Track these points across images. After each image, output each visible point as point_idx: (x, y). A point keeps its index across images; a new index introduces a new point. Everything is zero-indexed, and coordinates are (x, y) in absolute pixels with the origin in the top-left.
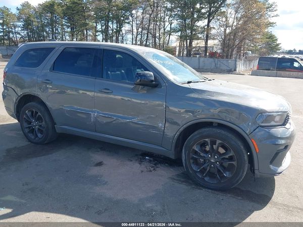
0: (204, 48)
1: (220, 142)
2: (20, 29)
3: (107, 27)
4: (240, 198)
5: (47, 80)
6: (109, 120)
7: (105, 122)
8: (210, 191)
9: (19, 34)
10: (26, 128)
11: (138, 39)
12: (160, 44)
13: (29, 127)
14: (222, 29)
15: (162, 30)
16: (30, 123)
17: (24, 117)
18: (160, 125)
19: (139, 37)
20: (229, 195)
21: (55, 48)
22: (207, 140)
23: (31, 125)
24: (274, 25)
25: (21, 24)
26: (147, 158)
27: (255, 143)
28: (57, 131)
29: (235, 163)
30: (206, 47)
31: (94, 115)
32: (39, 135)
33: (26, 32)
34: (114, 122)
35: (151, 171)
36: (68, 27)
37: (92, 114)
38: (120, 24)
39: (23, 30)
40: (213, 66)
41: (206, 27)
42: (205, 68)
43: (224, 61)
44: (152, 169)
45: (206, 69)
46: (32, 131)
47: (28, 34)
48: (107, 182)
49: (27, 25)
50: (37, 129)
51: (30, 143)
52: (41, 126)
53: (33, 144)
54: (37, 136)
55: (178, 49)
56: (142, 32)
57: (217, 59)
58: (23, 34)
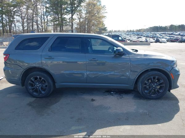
5: (49, 57)
6: (96, 75)
7: (93, 77)
10: (31, 89)
13: (33, 89)
17: (29, 82)
18: (127, 73)
21: (49, 37)
23: (35, 87)
24: (105, 18)
27: (172, 75)
29: (164, 85)
32: (43, 92)
34: (99, 76)
37: (85, 73)
41: (71, 18)
50: (40, 89)
53: (38, 99)
54: (41, 93)
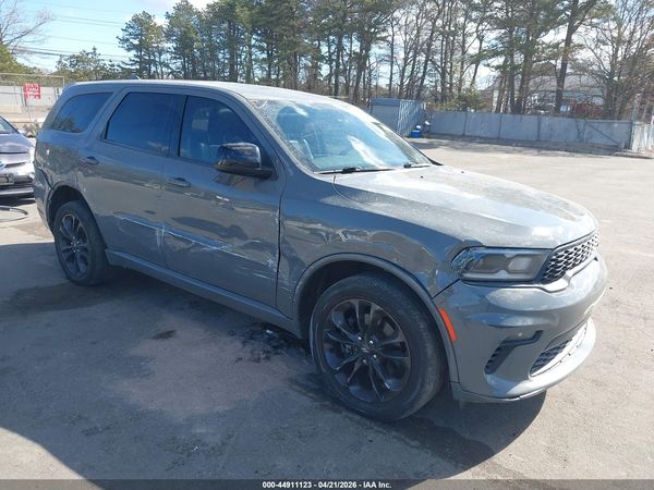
0: (555, 94)
1: (378, 307)
2: (169, 56)
3: (340, 48)
4: (414, 443)
5: (90, 158)
6: (182, 245)
7: (178, 249)
8: (357, 417)
9: (167, 66)
10: (64, 251)
11: (406, 74)
12: (451, 85)
13: (68, 250)
14: (609, 49)
15: (458, 55)
16: (69, 242)
18: (270, 261)
19: (409, 68)
20: (394, 433)
22: (352, 301)
23: (70, 247)
25: (170, 45)
26: (268, 331)
27: (446, 319)
28: (110, 262)
29: (407, 360)
30: (559, 93)
31: (160, 232)
33: (179, 63)
34: (192, 251)
35: (258, 360)
36: (262, 49)
37: (158, 230)
38: (367, 41)
39: (175, 58)
40: (572, 136)
41: (563, 45)
42: (553, 140)
43: (601, 125)
44: (263, 356)
45: (556, 144)
46: (72, 258)
47: (184, 66)
48: (154, 372)
49: (184, 48)
50: (78, 256)
51: (68, 281)
52: (85, 249)
53: (72, 284)
54: (77, 268)
55: (496, 94)
56: (414, 60)
57: (582, 121)
58: (173, 66)
